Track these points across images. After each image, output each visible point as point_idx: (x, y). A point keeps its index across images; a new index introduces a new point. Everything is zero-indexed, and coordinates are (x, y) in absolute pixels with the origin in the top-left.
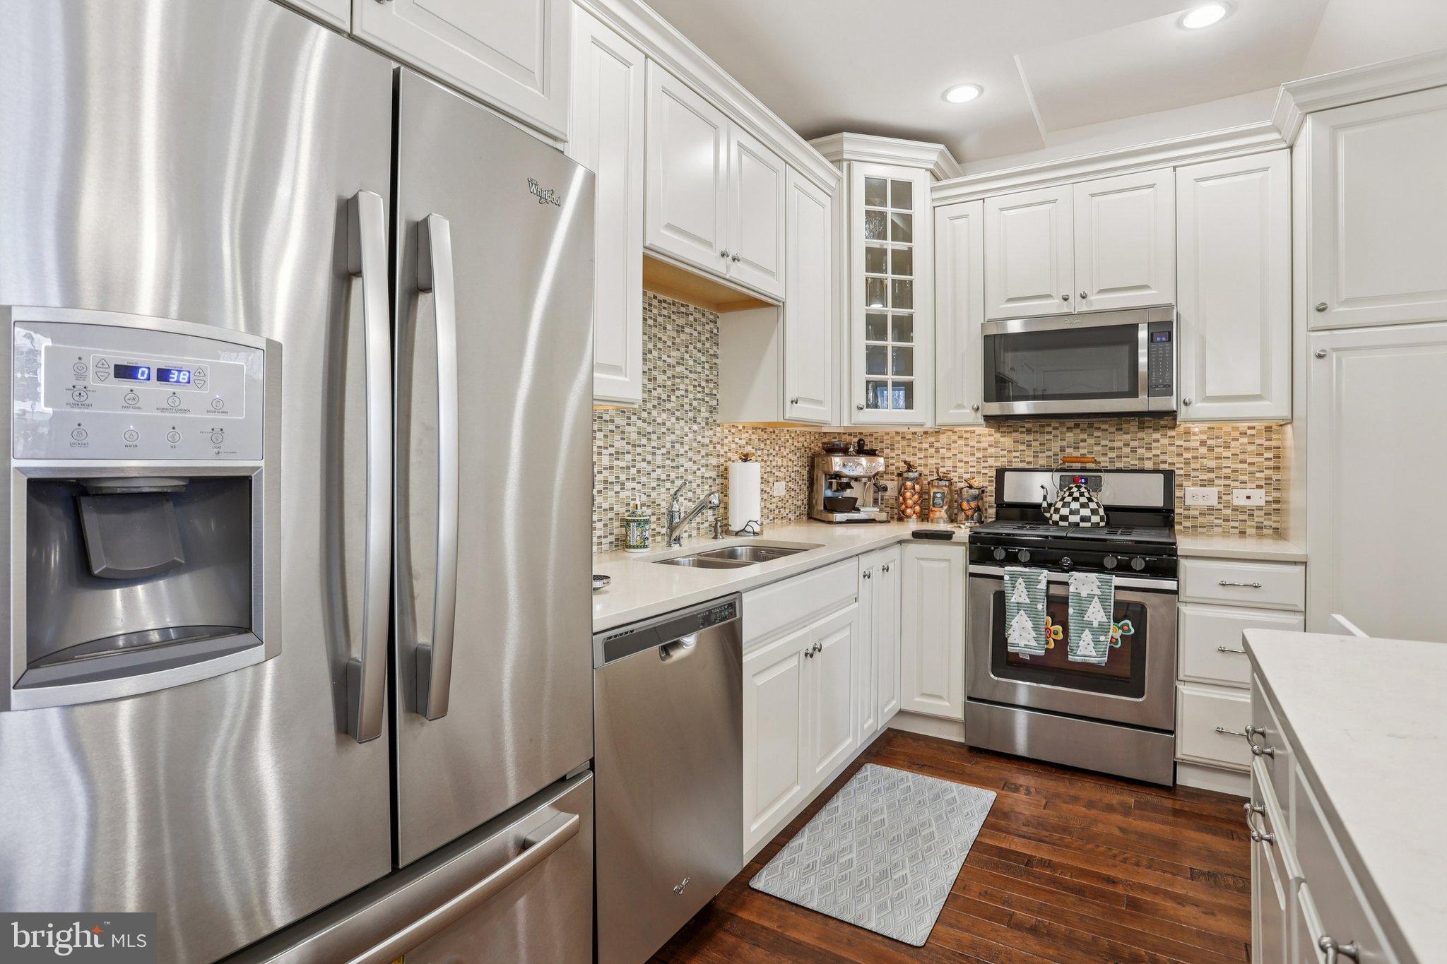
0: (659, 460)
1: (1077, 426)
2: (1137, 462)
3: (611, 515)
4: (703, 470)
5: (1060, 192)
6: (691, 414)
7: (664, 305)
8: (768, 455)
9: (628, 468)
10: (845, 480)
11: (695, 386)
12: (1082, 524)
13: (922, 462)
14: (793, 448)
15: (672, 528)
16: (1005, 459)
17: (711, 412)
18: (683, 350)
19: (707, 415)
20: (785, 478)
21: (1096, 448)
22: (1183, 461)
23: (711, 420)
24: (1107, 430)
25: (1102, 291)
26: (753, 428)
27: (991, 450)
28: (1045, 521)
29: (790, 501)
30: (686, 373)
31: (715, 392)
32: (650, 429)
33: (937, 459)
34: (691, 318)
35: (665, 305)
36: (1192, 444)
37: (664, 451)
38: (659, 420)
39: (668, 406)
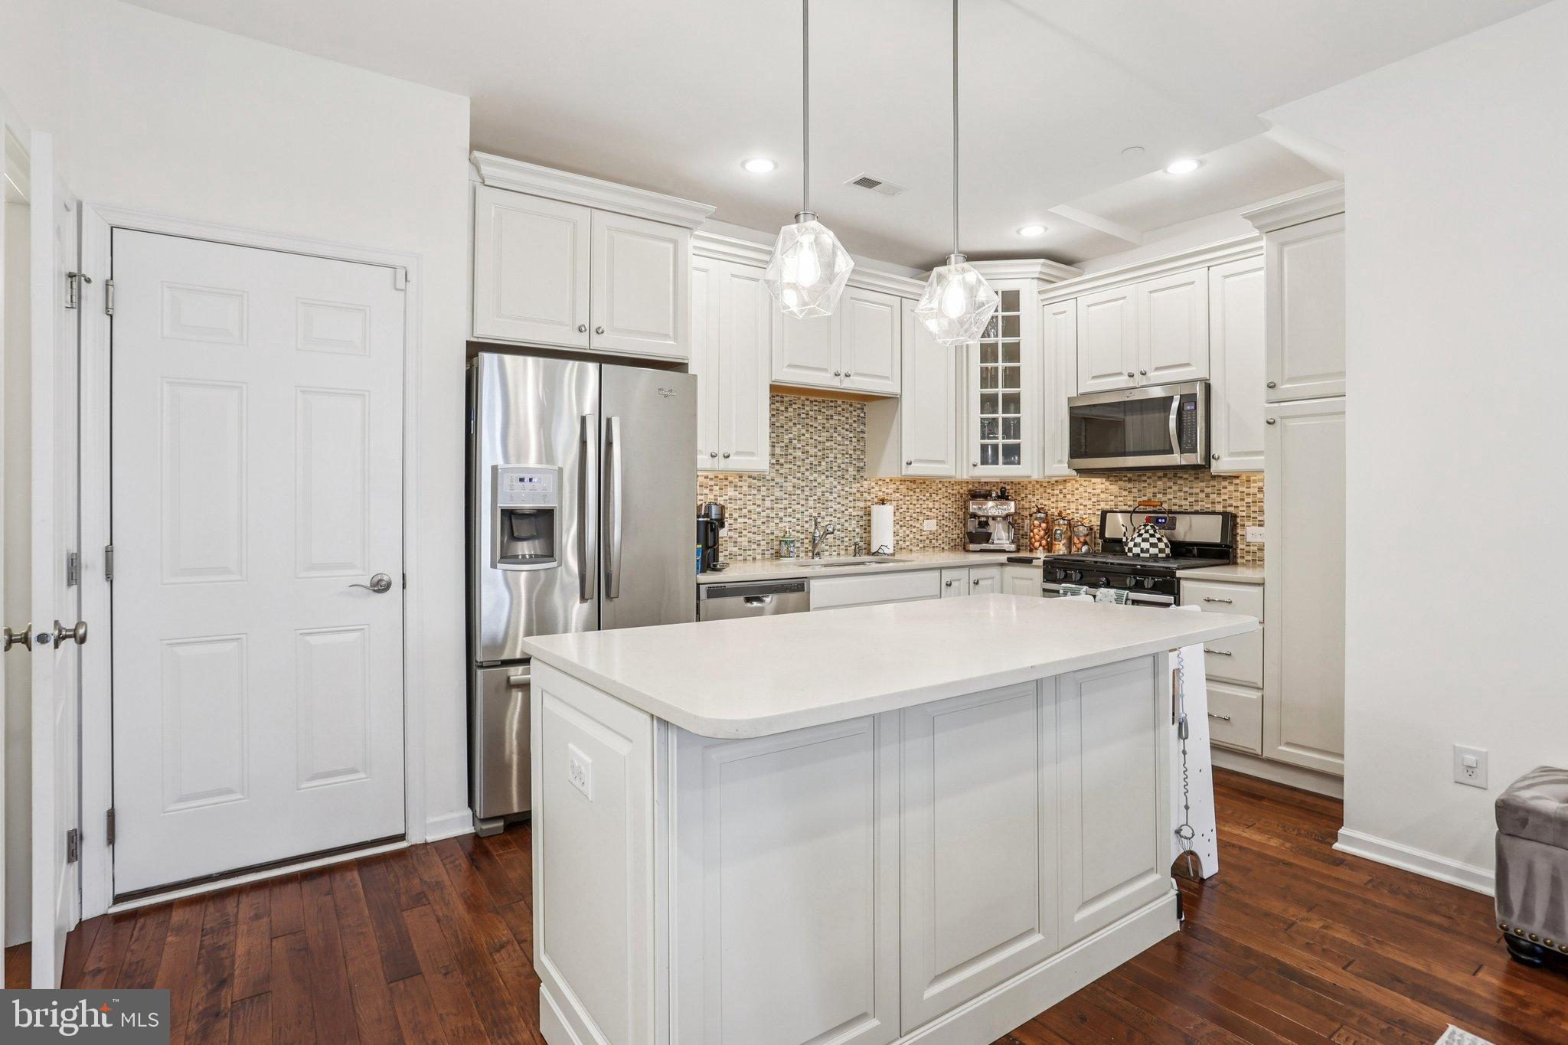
0: (811, 503)
1: (1165, 476)
2: (1210, 506)
3: (772, 537)
4: (851, 510)
5: (1128, 290)
6: (839, 473)
7: (814, 403)
8: (918, 500)
9: (786, 508)
10: (983, 519)
11: (843, 454)
12: (1142, 555)
13: (1054, 505)
14: (946, 494)
15: (814, 546)
16: (1113, 503)
17: (858, 471)
18: (832, 431)
19: (855, 473)
20: (937, 517)
21: (1179, 494)
22: (1245, 504)
23: (858, 476)
24: (1187, 479)
25: (1157, 369)
26: (901, 481)
27: (1103, 496)
28: (1123, 553)
29: (943, 535)
30: (835, 446)
31: (862, 457)
32: (804, 484)
33: (1065, 503)
34: (839, 409)
35: (816, 403)
36: (1252, 491)
37: (816, 498)
38: (811, 478)
39: (819, 468)
